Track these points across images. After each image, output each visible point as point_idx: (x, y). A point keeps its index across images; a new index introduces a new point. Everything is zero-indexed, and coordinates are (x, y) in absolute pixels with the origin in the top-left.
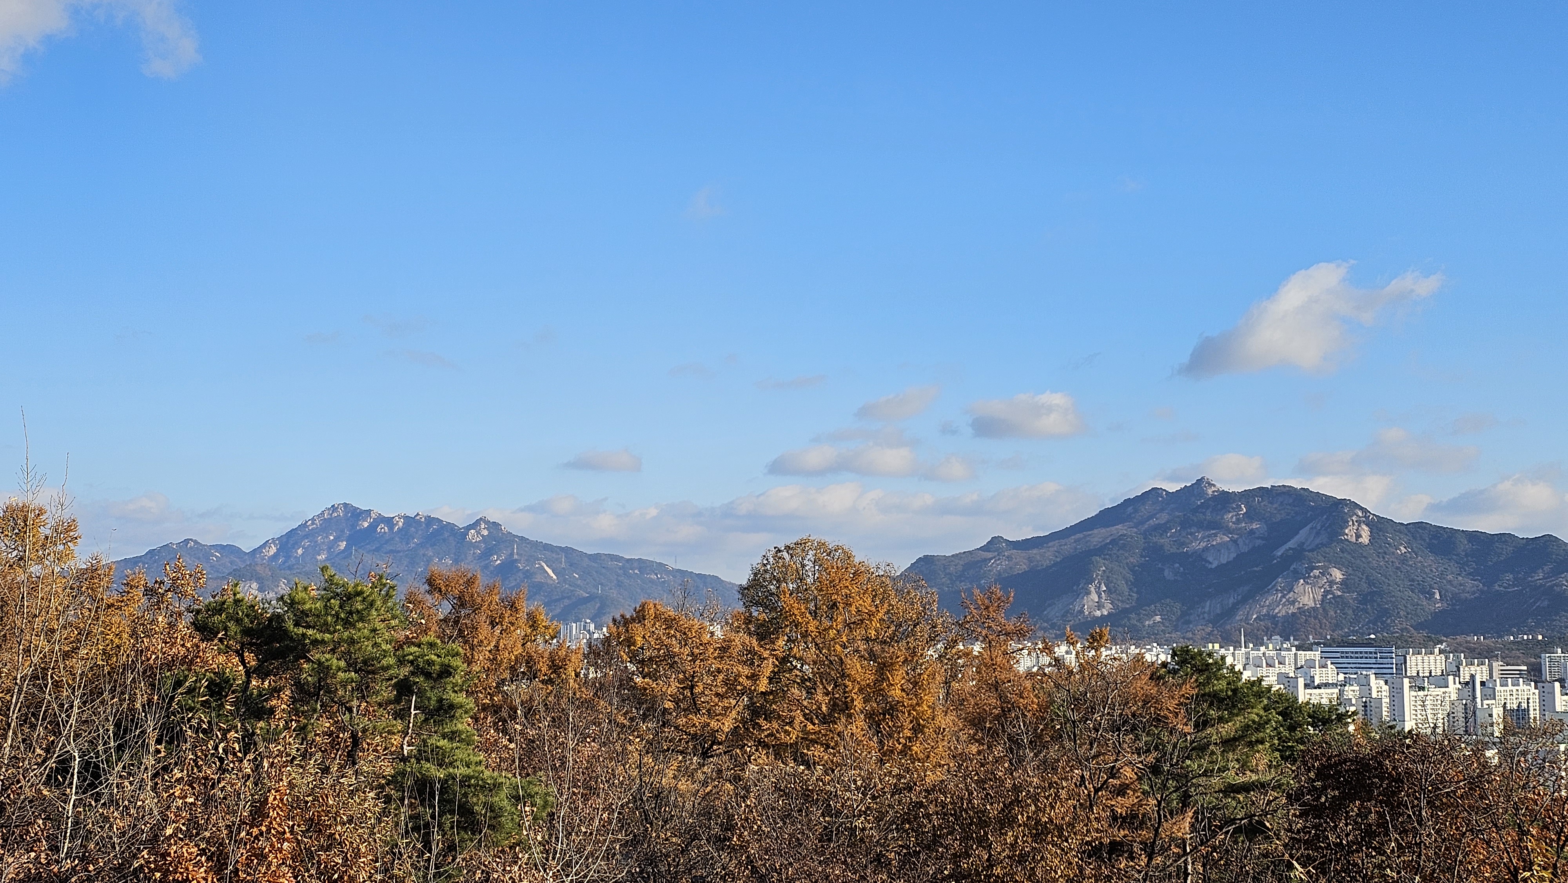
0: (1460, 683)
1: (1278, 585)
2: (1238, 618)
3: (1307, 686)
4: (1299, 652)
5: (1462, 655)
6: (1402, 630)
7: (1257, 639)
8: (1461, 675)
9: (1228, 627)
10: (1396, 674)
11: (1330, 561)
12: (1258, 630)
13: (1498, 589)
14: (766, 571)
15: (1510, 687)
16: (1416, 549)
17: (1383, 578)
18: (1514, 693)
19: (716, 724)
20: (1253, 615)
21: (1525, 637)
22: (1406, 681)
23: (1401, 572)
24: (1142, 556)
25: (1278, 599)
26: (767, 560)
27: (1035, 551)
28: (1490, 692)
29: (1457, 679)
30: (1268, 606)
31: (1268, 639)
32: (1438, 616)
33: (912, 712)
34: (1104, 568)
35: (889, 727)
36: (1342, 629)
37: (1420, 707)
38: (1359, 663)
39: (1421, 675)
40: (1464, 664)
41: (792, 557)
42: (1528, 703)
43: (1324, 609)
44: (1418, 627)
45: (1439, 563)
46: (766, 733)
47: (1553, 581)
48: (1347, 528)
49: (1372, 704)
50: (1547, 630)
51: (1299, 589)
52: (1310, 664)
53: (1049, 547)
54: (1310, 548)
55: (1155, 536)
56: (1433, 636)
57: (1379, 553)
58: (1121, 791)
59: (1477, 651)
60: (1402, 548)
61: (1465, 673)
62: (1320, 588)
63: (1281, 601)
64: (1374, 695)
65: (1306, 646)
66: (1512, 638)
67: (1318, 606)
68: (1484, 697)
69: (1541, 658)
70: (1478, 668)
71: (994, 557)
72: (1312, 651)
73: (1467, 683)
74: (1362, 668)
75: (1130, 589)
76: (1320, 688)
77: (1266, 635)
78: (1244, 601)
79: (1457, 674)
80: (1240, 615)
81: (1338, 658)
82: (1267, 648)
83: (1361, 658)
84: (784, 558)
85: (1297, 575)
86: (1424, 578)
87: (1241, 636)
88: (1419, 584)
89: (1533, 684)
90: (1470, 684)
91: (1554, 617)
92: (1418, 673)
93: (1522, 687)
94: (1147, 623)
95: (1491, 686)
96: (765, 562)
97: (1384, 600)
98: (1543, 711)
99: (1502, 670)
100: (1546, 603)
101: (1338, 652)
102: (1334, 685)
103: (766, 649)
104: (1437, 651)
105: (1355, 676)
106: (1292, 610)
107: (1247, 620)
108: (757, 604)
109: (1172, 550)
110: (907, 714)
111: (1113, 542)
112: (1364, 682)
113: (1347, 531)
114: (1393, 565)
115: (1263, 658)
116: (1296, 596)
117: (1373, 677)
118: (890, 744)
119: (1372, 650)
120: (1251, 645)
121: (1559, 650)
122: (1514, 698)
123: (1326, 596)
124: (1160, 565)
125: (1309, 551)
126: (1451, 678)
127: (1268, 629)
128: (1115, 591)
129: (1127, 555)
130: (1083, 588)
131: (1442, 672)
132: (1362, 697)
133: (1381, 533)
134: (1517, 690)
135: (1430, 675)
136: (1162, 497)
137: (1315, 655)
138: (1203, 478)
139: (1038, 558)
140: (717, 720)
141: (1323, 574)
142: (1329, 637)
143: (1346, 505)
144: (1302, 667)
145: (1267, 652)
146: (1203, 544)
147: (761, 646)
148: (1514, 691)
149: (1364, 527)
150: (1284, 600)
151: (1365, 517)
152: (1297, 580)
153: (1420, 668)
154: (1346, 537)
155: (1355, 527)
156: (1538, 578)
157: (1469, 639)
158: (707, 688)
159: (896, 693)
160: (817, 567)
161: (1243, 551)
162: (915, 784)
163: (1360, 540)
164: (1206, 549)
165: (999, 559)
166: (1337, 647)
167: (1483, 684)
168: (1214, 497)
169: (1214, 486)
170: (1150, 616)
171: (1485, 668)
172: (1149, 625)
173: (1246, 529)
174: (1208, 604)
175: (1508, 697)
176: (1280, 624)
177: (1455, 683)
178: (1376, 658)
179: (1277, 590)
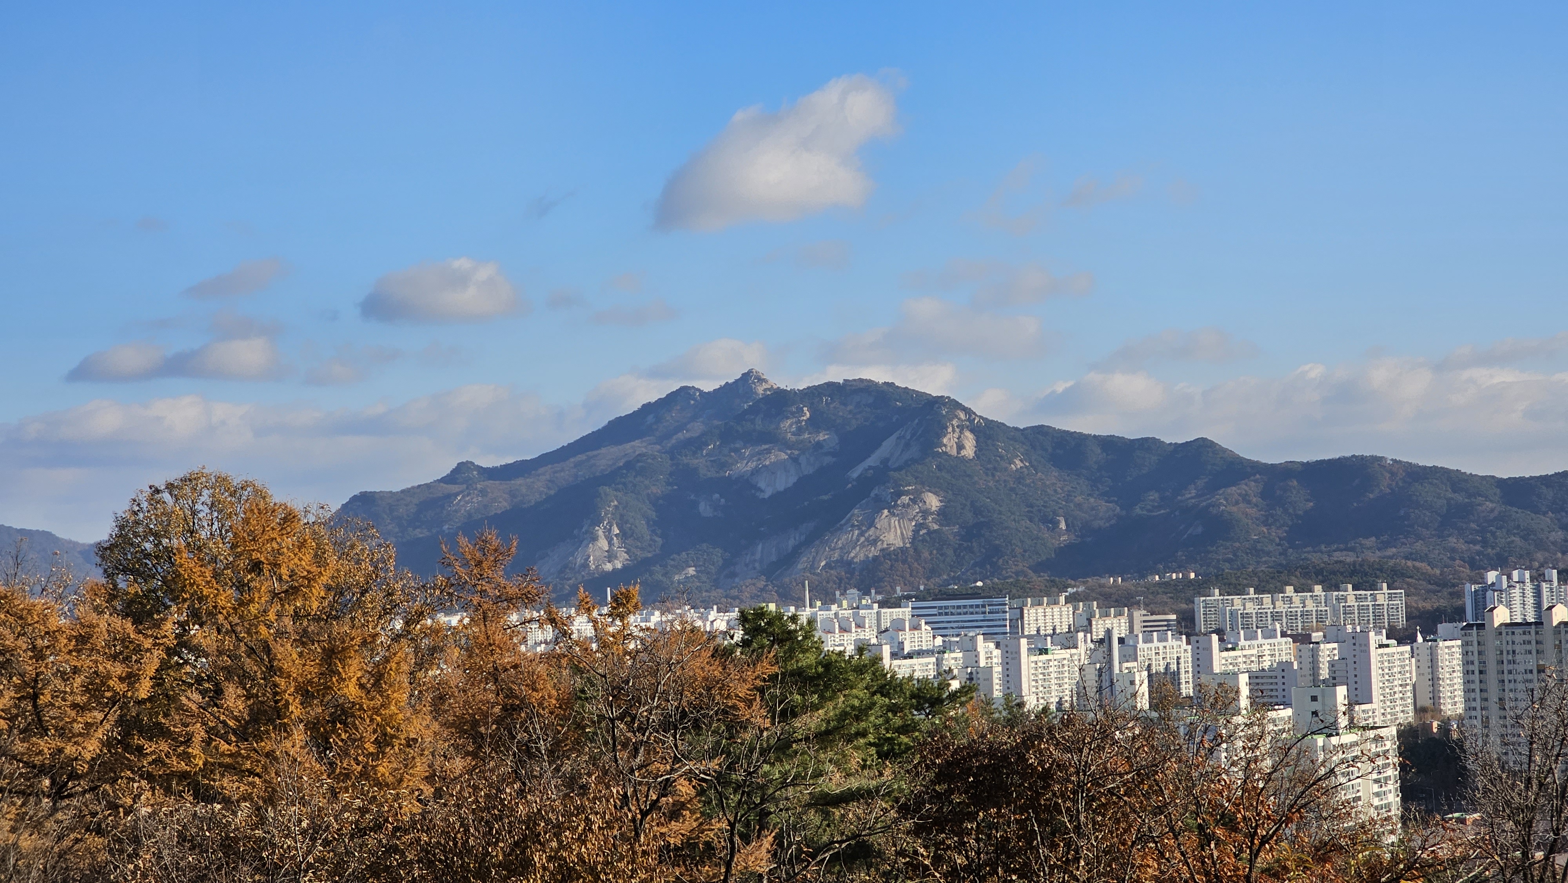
0: (1092, 641)
1: (855, 518)
2: (800, 566)
3: (894, 655)
4: (883, 610)
5: (1095, 603)
6: (1017, 574)
7: (827, 594)
8: (1094, 630)
9: (787, 580)
10: (1010, 633)
11: (923, 484)
12: (828, 582)
13: (1140, 512)
14: (137, 523)
15: (1156, 643)
16: (1035, 463)
17: (993, 504)
18: (1161, 651)
19: (74, 749)
20: (820, 561)
21: (1174, 576)
22: (1024, 642)
23: (1017, 494)
24: (669, 484)
25: (855, 537)
26: (139, 505)
27: (519, 481)
28: (1131, 652)
29: (1089, 635)
30: (841, 548)
31: (841, 594)
32: (1064, 552)
33: (375, 716)
34: (616, 503)
35: (342, 740)
36: (940, 575)
37: (1041, 676)
38: (962, 621)
39: (1042, 632)
40: (1097, 616)
41: (177, 499)
42: (1178, 663)
43: (916, 550)
44: (1038, 568)
45: (1065, 480)
46: (150, 759)
47: (1208, 499)
48: (945, 436)
49: (979, 676)
50: (1201, 566)
51: (882, 522)
52: (898, 626)
53: (539, 475)
54: (896, 465)
55: (686, 456)
56: (1057, 579)
57: (988, 469)
58: (675, 813)
59: (1114, 597)
60: (1017, 462)
61: (1099, 628)
62: (911, 520)
63: (858, 540)
64: (982, 663)
65: (893, 600)
66: (1157, 578)
67: (908, 545)
68: (1124, 658)
69: (1193, 602)
70: (1115, 621)
71: (462, 492)
72: (900, 607)
73: (1101, 641)
74: (967, 627)
75: (653, 531)
76: (911, 658)
77: (839, 588)
78: (808, 543)
79: (1088, 629)
80: (803, 563)
81: (935, 615)
82: (840, 606)
83: (965, 613)
84: (164, 502)
85: (880, 504)
86: (1045, 502)
87: (805, 591)
88: (1040, 511)
89: (1184, 637)
90: (1105, 642)
91: (1209, 548)
92: (1038, 631)
93: (1171, 642)
94: (677, 577)
95: (1131, 643)
96: (136, 508)
97: (994, 534)
98: (1197, 673)
99: (1144, 621)
100: (1200, 530)
101: (935, 607)
102: (929, 653)
103: (146, 636)
104: (1062, 599)
105: (958, 639)
106: (873, 552)
107: (812, 568)
108: (125, 571)
109: (709, 475)
110: (368, 720)
111: (629, 465)
112: (969, 645)
113: (945, 441)
114: (1005, 486)
115: (835, 620)
116: (878, 533)
117: (980, 638)
118: (345, 765)
119: (979, 602)
120: (819, 603)
121: (1217, 591)
122: (1161, 657)
123: (919, 531)
124: (692, 497)
125: (895, 470)
126: (1081, 635)
127: (841, 580)
128: (632, 536)
129: (647, 482)
130: (587, 532)
131: (1069, 628)
132: (967, 667)
133: (989, 442)
134: (1165, 647)
135: (1054, 633)
136: (694, 399)
137: (904, 612)
138: (750, 371)
139: (524, 490)
140: (75, 743)
141: (914, 501)
142: (922, 588)
143: (945, 404)
144: (886, 630)
145: (841, 612)
146: (752, 465)
147: (140, 632)
148: (1161, 648)
149: (968, 434)
150: (862, 539)
151: (969, 420)
152: (879, 510)
153: (1041, 623)
154: (944, 448)
155: (956, 435)
156: (1189, 496)
157: (1103, 581)
158: (57, 697)
159: (351, 691)
160: (216, 514)
161: (806, 473)
162: (387, 821)
163: (963, 453)
164: (756, 472)
165: (469, 494)
166: (933, 600)
167: (1121, 641)
168: (766, 398)
169: (765, 381)
170: (680, 568)
171: (1124, 620)
172: (679, 581)
173: (810, 442)
174: (760, 547)
175: (1154, 657)
176: (857, 573)
177: (1085, 641)
178: (984, 613)
179: (853, 526)
